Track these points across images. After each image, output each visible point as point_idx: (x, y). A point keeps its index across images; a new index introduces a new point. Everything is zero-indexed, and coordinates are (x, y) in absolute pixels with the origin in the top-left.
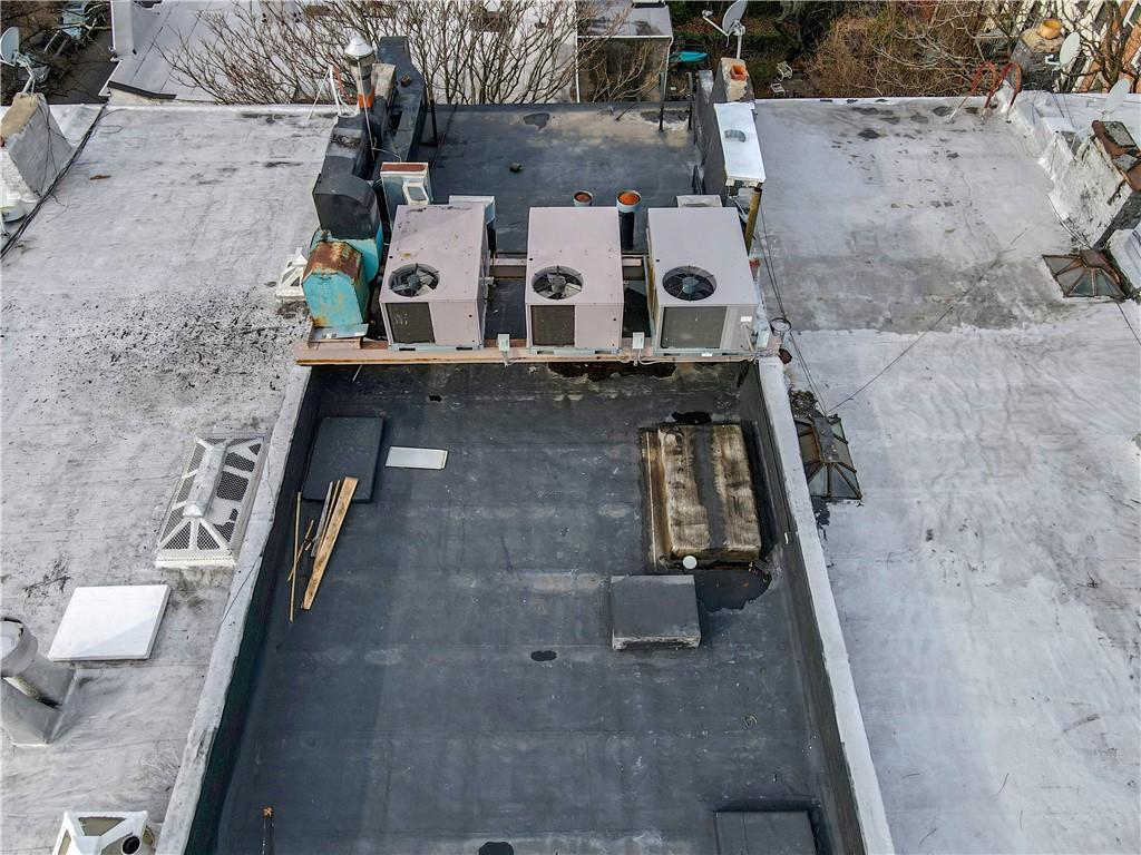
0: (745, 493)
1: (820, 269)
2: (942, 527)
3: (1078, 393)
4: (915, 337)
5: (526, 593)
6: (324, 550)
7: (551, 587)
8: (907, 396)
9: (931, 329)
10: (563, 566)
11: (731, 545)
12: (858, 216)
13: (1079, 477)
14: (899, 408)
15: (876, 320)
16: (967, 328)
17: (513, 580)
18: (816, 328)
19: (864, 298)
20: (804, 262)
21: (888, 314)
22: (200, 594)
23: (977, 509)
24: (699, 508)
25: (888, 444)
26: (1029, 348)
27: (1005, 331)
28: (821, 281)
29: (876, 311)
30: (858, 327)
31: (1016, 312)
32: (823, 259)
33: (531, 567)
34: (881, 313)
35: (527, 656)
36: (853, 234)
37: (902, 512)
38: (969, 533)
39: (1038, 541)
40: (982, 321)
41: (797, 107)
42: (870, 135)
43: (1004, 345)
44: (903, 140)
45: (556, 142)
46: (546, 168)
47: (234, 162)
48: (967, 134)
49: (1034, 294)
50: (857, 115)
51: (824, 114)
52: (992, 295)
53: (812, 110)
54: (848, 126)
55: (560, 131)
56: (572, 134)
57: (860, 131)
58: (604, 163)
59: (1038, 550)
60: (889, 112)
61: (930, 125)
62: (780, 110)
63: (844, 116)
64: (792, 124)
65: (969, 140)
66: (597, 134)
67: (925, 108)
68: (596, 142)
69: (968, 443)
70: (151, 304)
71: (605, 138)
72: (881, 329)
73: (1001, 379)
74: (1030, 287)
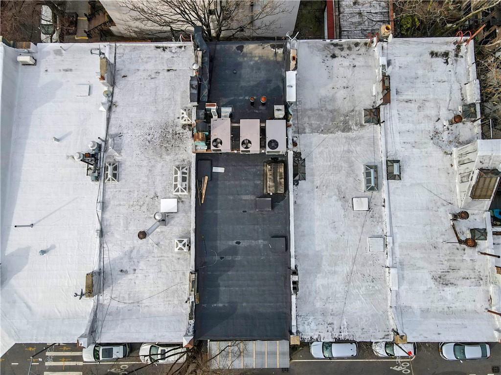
0: (283, 180)
1: (309, 113)
2: (320, 186)
3: (358, 152)
4: (327, 135)
5: (241, 200)
6: (204, 192)
7: (246, 198)
8: (321, 153)
9: (331, 133)
10: (248, 194)
11: (279, 192)
12: (323, 92)
13: (350, 174)
14: (318, 156)
15: (319, 130)
16: (340, 132)
17: (239, 197)
18: (305, 133)
19: (318, 123)
20: (306, 110)
21: (323, 128)
22: (182, 200)
23: (328, 181)
24: (273, 184)
25: (314, 166)
26: (351, 139)
27: (348, 134)
28: (309, 117)
29: (320, 127)
30: (315, 132)
31: (352, 127)
32: (311, 109)
33: (242, 194)
34: (321, 128)
35: (242, 212)
36: (320, 100)
37: (313, 182)
38: (325, 187)
39: (337, 188)
40: (343, 131)
41: (316, 43)
42: (334, 56)
43: (346, 138)
44: (342, 59)
45: (245, 59)
46: (243, 71)
47: (158, 69)
48: (361, 56)
49: (358, 121)
50: (332, 47)
51: (323, 47)
52: (348, 121)
53: (320, 45)
54: (329, 52)
55: (247, 54)
56: (250, 55)
57: (331, 55)
58: (259, 69)
59: (336, 190)
60: (341, 45)
61: (352, 52)
62: (310, 45)
63: (328, 47)
64: (313, 51)
65: (361, 59)
66: (257, 55)
67: (352, 43)
68: (257, 59)
69: (331, 165)
70: (152, 125)
71: (259, 57)
72: (320, 133)
73: (342, 148)
74: (358, 119)
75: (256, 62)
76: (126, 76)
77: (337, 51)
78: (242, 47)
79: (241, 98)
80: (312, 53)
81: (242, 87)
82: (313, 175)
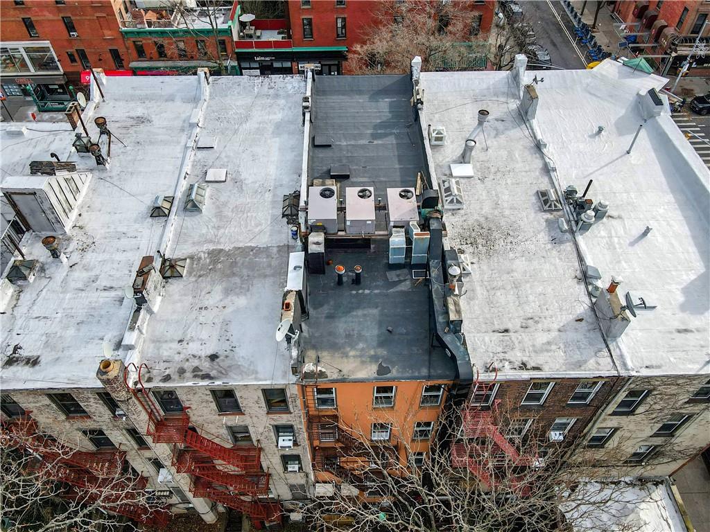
1: (268, 272)
2: (265, 192)
3: (206, 227)
4: (246, 245)
8: (258, 225)
9: (239, 248)
11: (321, 180)
12: (241, 301)
13: (223, 205)
14: (263, 221)
16: (227, 249)
18: (278, 246)
19: (257, 259)
20: (273, 275)
21: (251, 253)
23: (254, 197)
25: (271, 211)
26: (211, 241)
27: (214, 248)
28: (270, 266)
30: (264, 248)
31: (206, 255)
32: (265, 276)
34: (254, 253)
35: (368, 167)
36: (248, 290)
37: (274, 195)
38: (260, 191)
40: (221, 251)
41: (242, 379)
42: (213, 357)
43: (219, 243)
44: (199, 353)
45: (372, 352)
46: (376, 332)
47: (524, 332)
48: (164, 359)
49: (195, 263)
50: (213, 373)
51: (230, 374)
52: (210, 263)
53: (235, 377)
54: (221, 364)
55: (370, 362)
56: (364, 359)
57: (217, 360)
58: (348, 336)
59: (244, 189)
60: (195, 376)
61: (178, 366)
62: (253, 376)
63: (221, 373)
64: (250, 365)
65: (165, 354)
66: (351, 360)
67: (174, 380)
68: (352, 353)
69: (247, 213)
70: (511, 255)
71: (347, 356)
72: (257, 247)
73: (226, 231)
74: (195, 266)
75: (353, 347)
76: (577, 321)
77: (206, 366)
78: (379, 373)
79: (376, 291)
80: (251, 362)
81: (377, 308)
82: (274, 202)
